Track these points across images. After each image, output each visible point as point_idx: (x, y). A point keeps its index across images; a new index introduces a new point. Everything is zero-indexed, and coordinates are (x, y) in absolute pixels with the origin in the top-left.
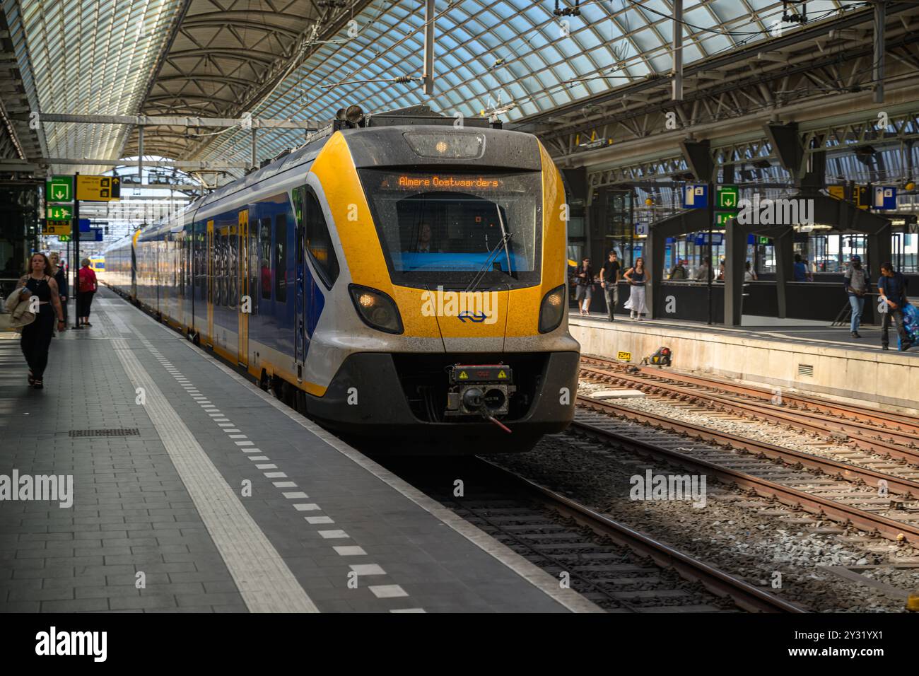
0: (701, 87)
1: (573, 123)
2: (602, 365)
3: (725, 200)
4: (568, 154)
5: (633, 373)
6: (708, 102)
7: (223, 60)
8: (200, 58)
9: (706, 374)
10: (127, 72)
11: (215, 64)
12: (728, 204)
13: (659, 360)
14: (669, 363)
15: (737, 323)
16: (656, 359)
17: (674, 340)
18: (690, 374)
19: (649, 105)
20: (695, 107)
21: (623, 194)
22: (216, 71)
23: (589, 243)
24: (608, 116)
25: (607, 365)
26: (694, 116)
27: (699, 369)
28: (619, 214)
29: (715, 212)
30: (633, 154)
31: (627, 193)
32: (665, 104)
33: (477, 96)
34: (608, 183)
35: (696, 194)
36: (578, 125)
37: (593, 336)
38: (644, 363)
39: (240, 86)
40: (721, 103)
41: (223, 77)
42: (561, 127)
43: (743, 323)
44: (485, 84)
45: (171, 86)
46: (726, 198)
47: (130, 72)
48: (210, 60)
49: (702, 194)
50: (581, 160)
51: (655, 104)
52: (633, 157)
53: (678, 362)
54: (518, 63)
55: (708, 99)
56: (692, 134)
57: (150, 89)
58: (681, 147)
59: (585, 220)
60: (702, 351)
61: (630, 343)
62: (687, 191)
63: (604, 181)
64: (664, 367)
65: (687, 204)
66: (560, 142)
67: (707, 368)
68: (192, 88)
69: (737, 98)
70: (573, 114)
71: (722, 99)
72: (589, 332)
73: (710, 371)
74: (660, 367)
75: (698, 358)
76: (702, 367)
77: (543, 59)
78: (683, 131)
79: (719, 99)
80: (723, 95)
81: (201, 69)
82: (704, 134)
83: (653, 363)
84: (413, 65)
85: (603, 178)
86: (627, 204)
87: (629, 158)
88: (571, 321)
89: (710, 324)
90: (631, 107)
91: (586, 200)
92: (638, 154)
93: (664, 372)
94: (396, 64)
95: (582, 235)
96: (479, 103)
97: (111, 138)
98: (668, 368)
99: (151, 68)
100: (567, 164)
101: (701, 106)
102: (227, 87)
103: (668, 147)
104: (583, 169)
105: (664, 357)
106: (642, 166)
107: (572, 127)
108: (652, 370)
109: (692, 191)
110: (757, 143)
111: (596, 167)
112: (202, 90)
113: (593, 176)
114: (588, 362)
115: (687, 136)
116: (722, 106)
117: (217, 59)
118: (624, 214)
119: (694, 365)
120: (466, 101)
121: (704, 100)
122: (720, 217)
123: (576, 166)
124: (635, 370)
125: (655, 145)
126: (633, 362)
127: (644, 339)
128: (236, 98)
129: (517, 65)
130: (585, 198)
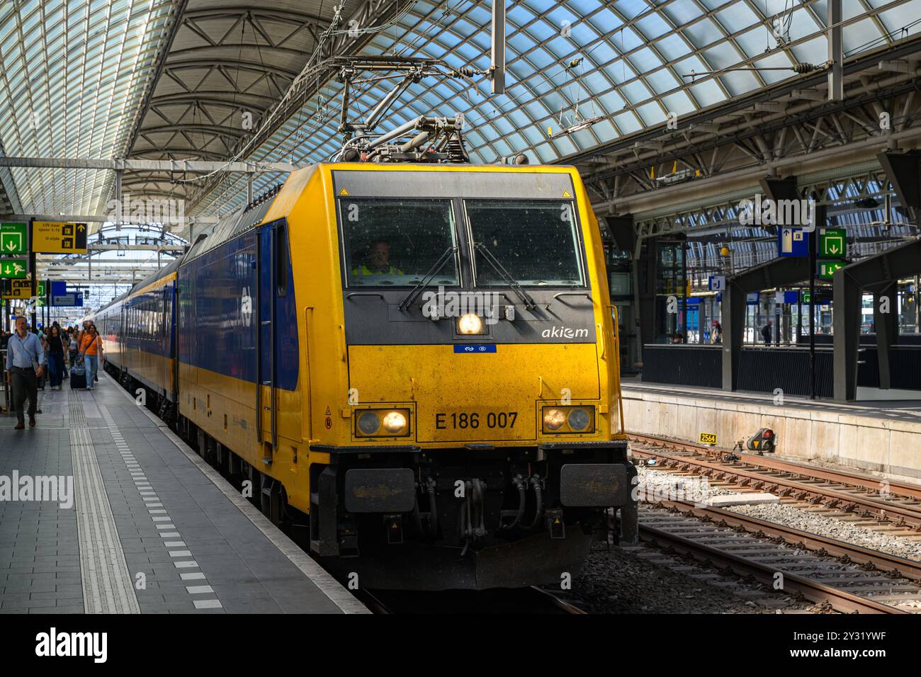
0: (791, 111)
1: (620, 163)
2: (684, 450)
3: (830, 246)
4: (612, 199)
5: (732, 463)
6: (799, 130)
7: (213, 107)
8: (188, 106)
9: (828, 464)
10: (107, 118)
11: (205, 113)
12: (834, 251)
13: (760, 444)
14: (772, 449)
15: (850, 397)
16: (756, 443)
17: (778, 420)
18: (807, 463)
19: (720, 137)
20: (782, 135)
21: (674, 246)
22: (206, 121)
23: (637, 303)
24: (665, 154)
25: (691, 450)
26: (779, 145)
27: (817, 457)
28: (670, 269)
29: (818, 261)
30: (695, 197)
31: (679, 244)
32: (741, 135)
33: (503, 136)
34: (662, 232)
35: (795, 239)
36: (625, 166)
37: (663, 413)
38: (738, 448)
39: (231, 137)
40: (817, 129)
41: (214, 126)
42: (604, 168)
43: (858, 397)
44: (512, 122)
45: (159, 139)
46: (831, 243)
47: (110, 119)
48: (199, 107)
49: (801, 239)
50: (628, 207)
51: (727, 135)
52: (694, 201)
53: (785, 447)
54: (555, 94)
55: (800, 124)
56: (775, 169)
57: (133, 141)
58: (762, 185)
59: (632, 277)
60: (821, 435)
61: (715, 422)
62: (784, 235)
63: (655, 231)
64: (766, 454)
65: (784, 251)
66: (602, 185)
67: (830, 456)
68: (180, 141)
69: (839, 122)
70: (622, 151)
71: (817, 126)
72: (658, 408)
73: (835, 460)
74: (761, 454)
75: (814, 443)
76: (822, 455)
77: (587, 88)
78: (764, 167)
79: (815, 125)
80: (820, 119)
81: (189, 119)
82: (789, 169)
83: (752, 448)
84: (428, 104)
85: (655, 226)
86: (679, 256)
87: (688, 202)
88: (624, 394)
89: (813, 398)
90: (695, 140)
91: (633, 252)
92: (700, 196)
93: (766, 460)
94: (408, 103)
95: (628, 293)
96: (505, 145)
97: (94, 197)
98: (772, 454)
99: (134, 114)
100: (611, 211)
101: (790, 134)
102: (218, 139)
103: (740, 187)
104: (630, 218)
105: (767, 441)
106: (704, 210)
107: (619, 168)
108: (748, 456)
109: (790, 235)
110: (861, 178)
111: (644, 214)
112: (191, 143)
113: (643, 225)
114: (664, 446)
115: (769, 172)
116: (818, 134)
117: (206, 106)
118: (675, 268)
119: (810, 451)
120: (489, 143)
121: (793, 127)
122: (823, 267)
123: (621, 214)
124: (734, 459)
125: (723, 185)
126: (720, 446)
127: (734, 418)
128: (228, 150)
129: (553, 97)
130: (631, 249)
